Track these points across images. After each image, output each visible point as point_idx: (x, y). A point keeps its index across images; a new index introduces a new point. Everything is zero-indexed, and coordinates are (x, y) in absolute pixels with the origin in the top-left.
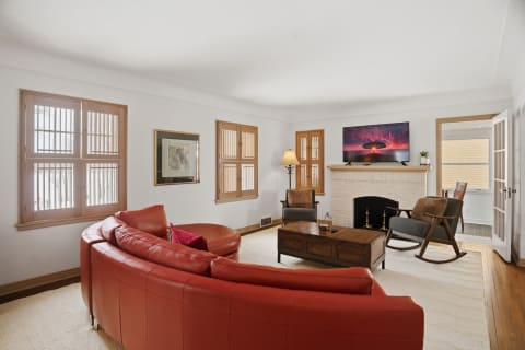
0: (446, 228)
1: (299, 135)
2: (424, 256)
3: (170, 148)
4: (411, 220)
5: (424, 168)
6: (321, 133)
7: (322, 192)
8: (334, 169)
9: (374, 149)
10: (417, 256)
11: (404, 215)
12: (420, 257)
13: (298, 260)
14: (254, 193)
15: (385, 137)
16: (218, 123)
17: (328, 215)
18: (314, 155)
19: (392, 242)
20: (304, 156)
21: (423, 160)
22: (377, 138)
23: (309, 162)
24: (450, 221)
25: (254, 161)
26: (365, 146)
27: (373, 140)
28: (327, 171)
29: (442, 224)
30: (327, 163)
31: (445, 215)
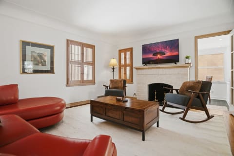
0: (201, 100)
1: (120, 51)
2: (185, 119)
3: (32, 52)
4: (178, 95)
5: (187, 65)
6: (131, 49)
7: (131, 81)
8: (137, 69)
9: (159, 56)
10: (181, 119)
11: (175, 92)
12: (183, 119)
13: (103, 121)
14: (93, 82)
15: (164, 48)
16: (67, 41)
17: (135, 94)
18: (128, 62)
19: (167, 109)
20: (123, 62)
21: (187, 61)
22: (160, 49)
23: (125, 66)
24: (203, 95)
25: (93, 64)
26: (154, 55)
27: (158, 51)
28: (134, 70)
29: (198, 97)
30: (134, 66)
31: (200, 91)
